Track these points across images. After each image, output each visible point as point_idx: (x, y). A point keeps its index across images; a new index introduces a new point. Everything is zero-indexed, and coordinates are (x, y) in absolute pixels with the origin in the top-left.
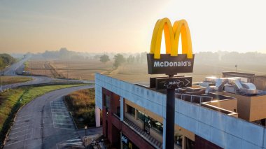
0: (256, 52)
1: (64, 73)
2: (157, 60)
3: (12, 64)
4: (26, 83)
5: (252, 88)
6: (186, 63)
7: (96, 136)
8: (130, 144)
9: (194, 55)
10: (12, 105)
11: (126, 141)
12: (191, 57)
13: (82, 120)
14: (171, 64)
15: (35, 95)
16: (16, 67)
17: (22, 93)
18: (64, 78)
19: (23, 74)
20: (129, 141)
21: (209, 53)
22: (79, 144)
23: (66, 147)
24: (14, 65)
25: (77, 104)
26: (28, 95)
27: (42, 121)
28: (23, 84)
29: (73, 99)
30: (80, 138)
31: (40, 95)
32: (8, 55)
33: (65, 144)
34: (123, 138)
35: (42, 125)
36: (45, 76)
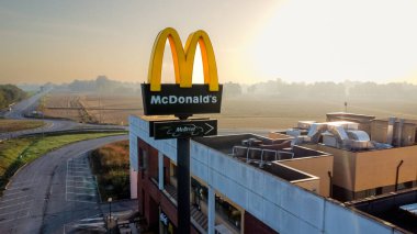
0: (405, 83)
1: (98, 116)
2: (156, 94)
3: (20, 100)
4: (35, 131)
5: (364, 139)
6: (207, 98)
7: (128, 213)
8: (171, 226)
9: (221, 87)
10: (8, 165)
11: (165, 221)
12: (217, 89)
13: (110, 188)
14: (182, 100)
15: (45, 148)
16: (24, 106)
17: (26, 145)
18: (96, 123)
19: (34, 117)
20: (169, 221)
21: (331, 84)
22: (99, 225)
23: (78, 230)
24: (23, 103)
25: (108, 163)
26: (35, 149)
27: (49, 189)
28: (31, 131)
29: (102, 155)
30: (102, 216)
31: (54, 149)
32: (14, 87)
33: (76, 226)
34: (162, 216)
35: (48, 196)
36: (68, 119)
